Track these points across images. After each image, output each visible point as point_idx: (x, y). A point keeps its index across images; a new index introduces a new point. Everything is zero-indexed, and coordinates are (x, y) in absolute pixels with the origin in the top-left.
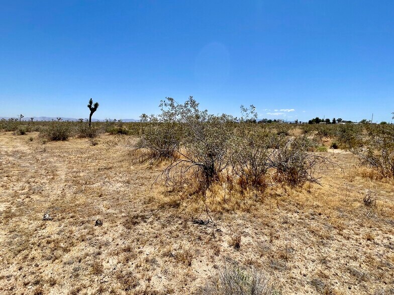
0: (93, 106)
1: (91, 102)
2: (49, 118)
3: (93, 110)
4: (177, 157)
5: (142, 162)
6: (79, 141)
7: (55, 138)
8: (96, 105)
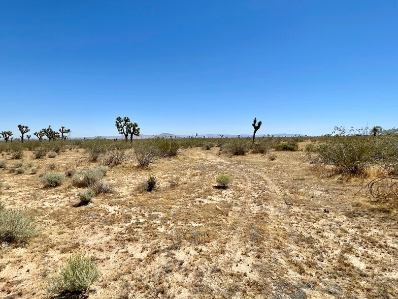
0: (257, 125)
1: (255, 121)
2: (212, 135)
3: (257, 128)
4: (366, 174)
5: (330, 177)
6: (253, 155)
7: (237, 154)
8: (260, 124)
